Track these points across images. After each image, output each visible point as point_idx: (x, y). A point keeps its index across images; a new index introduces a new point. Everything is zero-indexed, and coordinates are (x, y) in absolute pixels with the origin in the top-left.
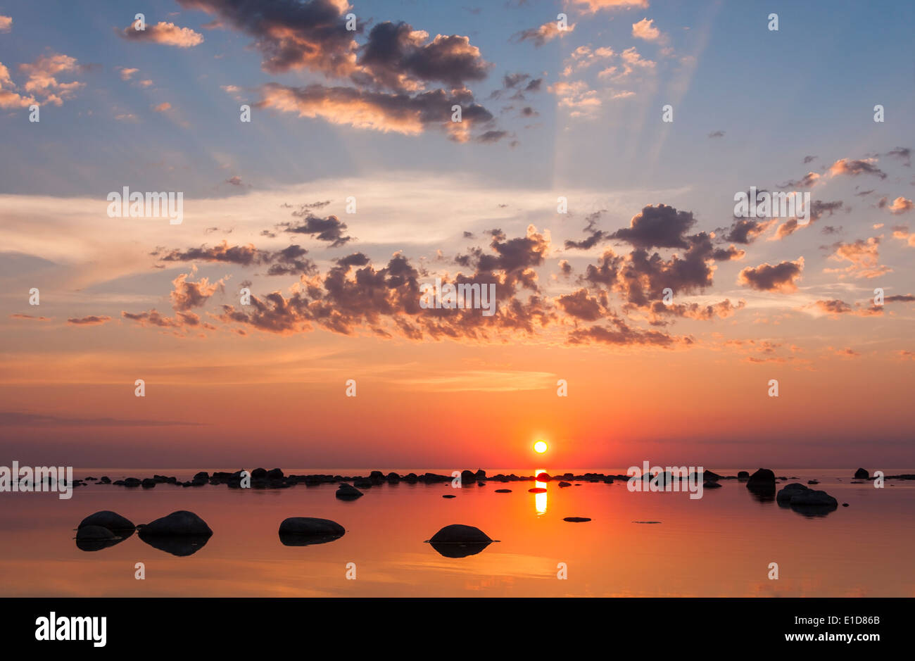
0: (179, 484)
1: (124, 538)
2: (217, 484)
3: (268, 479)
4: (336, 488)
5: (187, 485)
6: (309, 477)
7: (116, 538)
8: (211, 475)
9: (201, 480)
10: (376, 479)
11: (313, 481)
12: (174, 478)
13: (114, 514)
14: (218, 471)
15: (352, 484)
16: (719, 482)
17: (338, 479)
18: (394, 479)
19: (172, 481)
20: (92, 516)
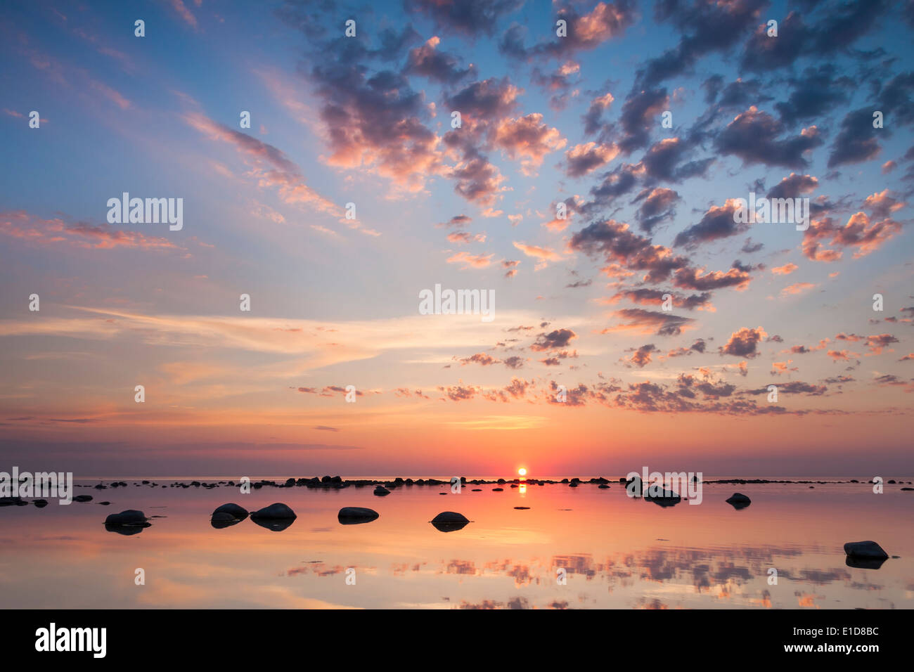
0: (277, 486)
1: (241, 521)
2: (300, 486)
3: (333, 483)
4: (374, 488)
5: (282, 486)
6: (357, 481)
7: (236, 520)
8: (297, 480)
9: (290, 483)
10: (399, 483)
11: (360, 484)
12: (274, 483)
13: (236, 505)
14: (301, 478)
15: (383, 486)
16: (608, 485)
17: (375, 482)
18: (409, 483)
19: (273, 484)
20: (221, 507)
